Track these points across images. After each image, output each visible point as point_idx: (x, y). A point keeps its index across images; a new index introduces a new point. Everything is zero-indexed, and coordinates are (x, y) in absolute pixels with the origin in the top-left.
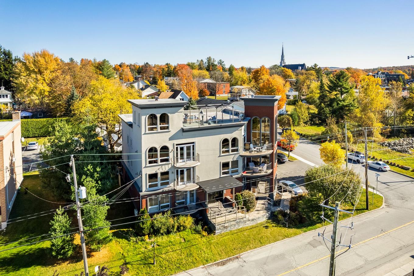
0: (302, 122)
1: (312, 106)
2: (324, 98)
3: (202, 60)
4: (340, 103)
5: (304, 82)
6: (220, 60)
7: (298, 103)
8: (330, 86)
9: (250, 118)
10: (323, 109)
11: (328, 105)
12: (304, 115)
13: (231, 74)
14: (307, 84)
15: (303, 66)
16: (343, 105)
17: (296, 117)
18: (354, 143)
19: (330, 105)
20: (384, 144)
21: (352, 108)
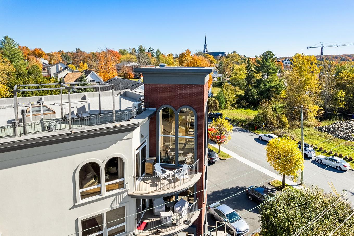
0: (229, 105)
1: (237, 88)
2: (251, 79)
3: (134, 48)
4: (267, 84)
5: (228, 64)
6: (150, 48)
7: (224, 84)
8: (257, 67)
9: (156, 109)
10: (250, 90)
11: (255, 86)
12: (231, 98)
13: (158, 58)
14: (230, 66)
15: (223, 53)
16: (270, 86)
17: (223, 99)
18: (289, 129)
19: (257, 86)
20: (322, 129)
21: (279, 89)
